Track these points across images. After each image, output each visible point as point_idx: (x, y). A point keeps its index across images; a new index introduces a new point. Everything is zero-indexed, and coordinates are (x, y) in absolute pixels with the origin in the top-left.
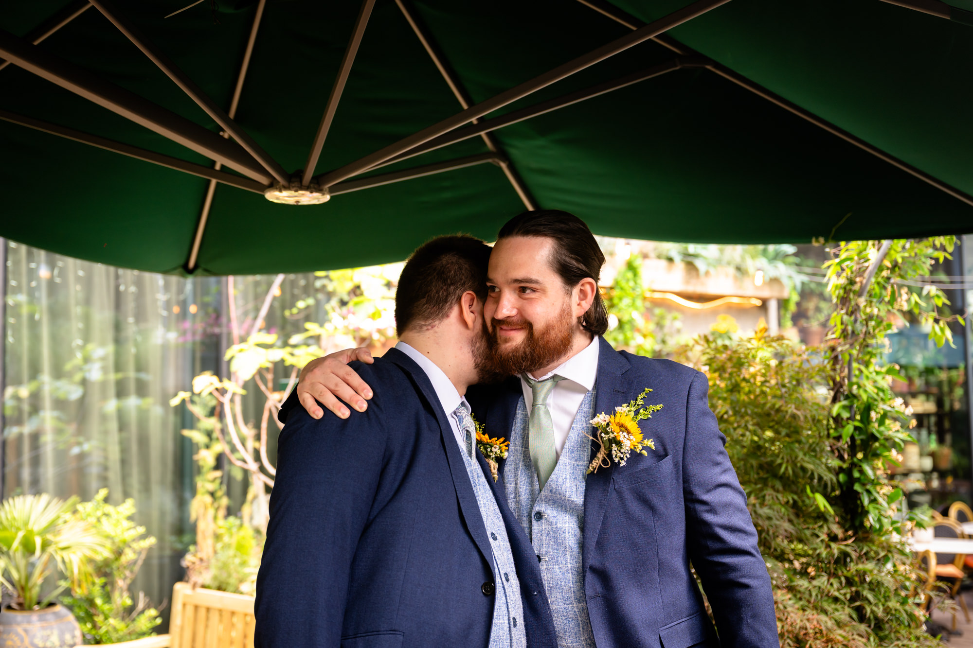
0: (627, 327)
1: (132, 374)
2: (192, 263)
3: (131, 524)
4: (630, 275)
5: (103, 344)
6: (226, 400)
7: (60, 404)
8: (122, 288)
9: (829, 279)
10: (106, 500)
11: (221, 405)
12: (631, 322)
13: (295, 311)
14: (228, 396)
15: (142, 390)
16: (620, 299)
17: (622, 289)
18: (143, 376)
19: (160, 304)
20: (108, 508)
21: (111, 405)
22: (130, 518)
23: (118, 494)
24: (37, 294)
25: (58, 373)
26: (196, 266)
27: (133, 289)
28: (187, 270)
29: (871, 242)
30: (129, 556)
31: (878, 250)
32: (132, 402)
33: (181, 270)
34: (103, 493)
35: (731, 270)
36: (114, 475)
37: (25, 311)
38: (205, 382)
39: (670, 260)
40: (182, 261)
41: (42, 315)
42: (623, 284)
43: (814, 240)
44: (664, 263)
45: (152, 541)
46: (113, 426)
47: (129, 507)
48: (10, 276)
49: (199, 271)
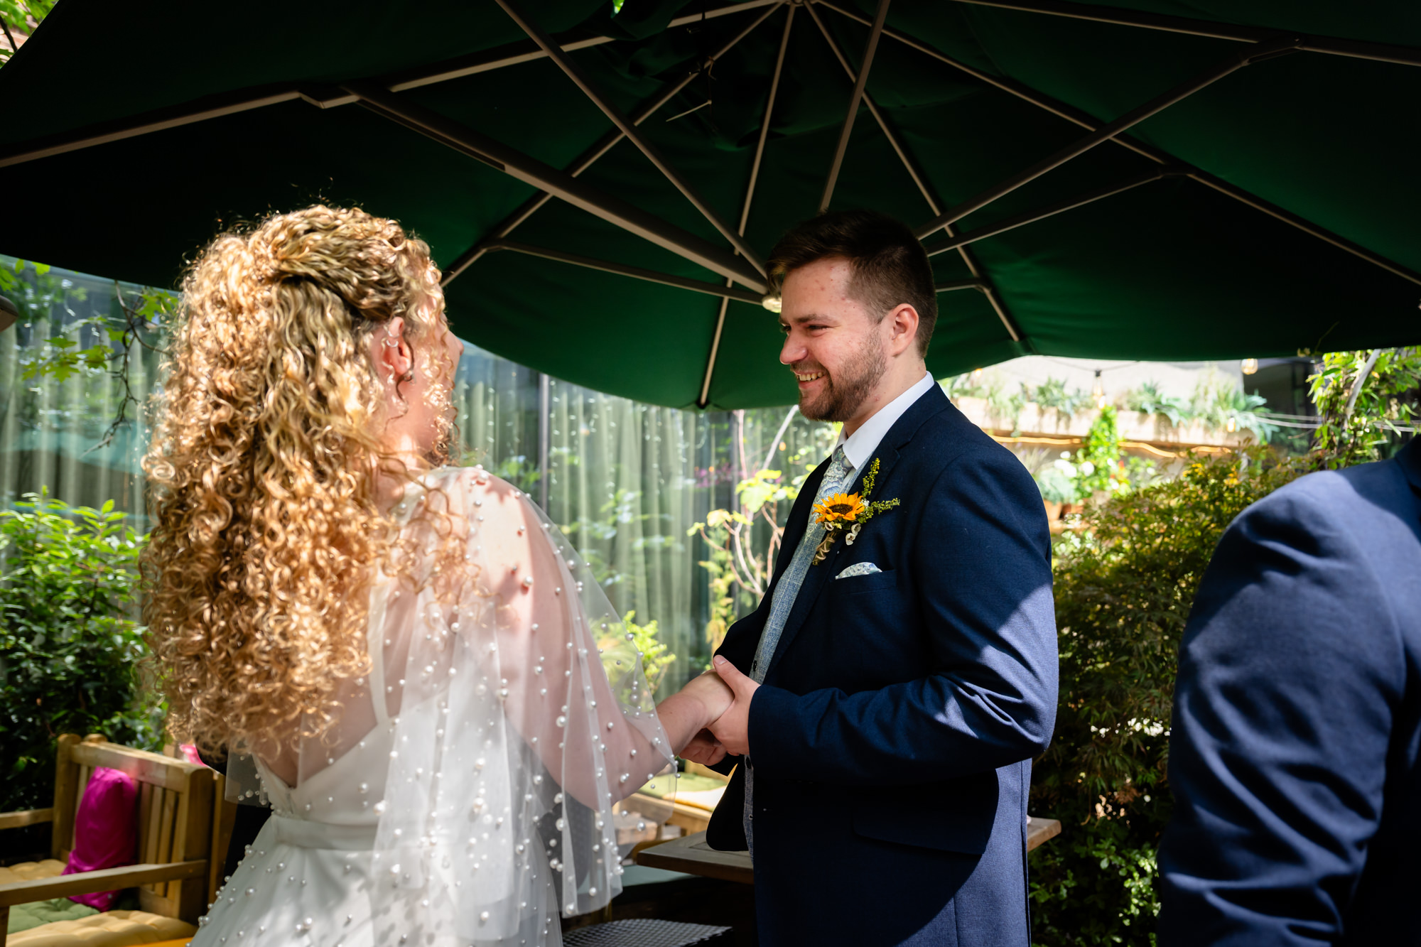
0: (1103, 473)
1: (656, 516)
2: (703, 400)
3: (655, 642)
4: (1105, 425)
5: (631, 489)
6: (736, 532)
7: (595, 543)
8: (648, 437)
9: (1313, 394)
10: (634, 621)
11: (732, 536)
12: (1107, 469)
13: (797, 457)
14: (738, 529)
15: (665, 529)
16: (1096, 448)
17: (1097, 438)
18: (666, 516)
19: (680, 451)
20: (635, 628)
21: (639, 543)
22: (654, 637)
23: (643, 616)
24: (576, 442)
25: (595, 516)
26: (708, 402)
27: (657, 439)
28: (700, 406)
29: (1358, 353)
30: (653, 670)
31: (1366, 361)
32: (657, 540)
33: (694, 406)
34: (631, 614)
35: (1203, 421)
36: (641, 601)
37: (566, 462)
38: (717, 517)
39: (1144, 411)
40: (694, 397)
41: (580, 461)
42: (1099, 433)
43: (1299, 351)
44: (1136, 414)
45: (672, 657)
46: (640, 559)
47: (652, 628)
48: (553, 426)
49: (710, 407)
